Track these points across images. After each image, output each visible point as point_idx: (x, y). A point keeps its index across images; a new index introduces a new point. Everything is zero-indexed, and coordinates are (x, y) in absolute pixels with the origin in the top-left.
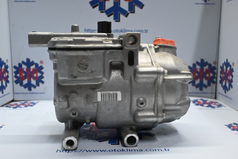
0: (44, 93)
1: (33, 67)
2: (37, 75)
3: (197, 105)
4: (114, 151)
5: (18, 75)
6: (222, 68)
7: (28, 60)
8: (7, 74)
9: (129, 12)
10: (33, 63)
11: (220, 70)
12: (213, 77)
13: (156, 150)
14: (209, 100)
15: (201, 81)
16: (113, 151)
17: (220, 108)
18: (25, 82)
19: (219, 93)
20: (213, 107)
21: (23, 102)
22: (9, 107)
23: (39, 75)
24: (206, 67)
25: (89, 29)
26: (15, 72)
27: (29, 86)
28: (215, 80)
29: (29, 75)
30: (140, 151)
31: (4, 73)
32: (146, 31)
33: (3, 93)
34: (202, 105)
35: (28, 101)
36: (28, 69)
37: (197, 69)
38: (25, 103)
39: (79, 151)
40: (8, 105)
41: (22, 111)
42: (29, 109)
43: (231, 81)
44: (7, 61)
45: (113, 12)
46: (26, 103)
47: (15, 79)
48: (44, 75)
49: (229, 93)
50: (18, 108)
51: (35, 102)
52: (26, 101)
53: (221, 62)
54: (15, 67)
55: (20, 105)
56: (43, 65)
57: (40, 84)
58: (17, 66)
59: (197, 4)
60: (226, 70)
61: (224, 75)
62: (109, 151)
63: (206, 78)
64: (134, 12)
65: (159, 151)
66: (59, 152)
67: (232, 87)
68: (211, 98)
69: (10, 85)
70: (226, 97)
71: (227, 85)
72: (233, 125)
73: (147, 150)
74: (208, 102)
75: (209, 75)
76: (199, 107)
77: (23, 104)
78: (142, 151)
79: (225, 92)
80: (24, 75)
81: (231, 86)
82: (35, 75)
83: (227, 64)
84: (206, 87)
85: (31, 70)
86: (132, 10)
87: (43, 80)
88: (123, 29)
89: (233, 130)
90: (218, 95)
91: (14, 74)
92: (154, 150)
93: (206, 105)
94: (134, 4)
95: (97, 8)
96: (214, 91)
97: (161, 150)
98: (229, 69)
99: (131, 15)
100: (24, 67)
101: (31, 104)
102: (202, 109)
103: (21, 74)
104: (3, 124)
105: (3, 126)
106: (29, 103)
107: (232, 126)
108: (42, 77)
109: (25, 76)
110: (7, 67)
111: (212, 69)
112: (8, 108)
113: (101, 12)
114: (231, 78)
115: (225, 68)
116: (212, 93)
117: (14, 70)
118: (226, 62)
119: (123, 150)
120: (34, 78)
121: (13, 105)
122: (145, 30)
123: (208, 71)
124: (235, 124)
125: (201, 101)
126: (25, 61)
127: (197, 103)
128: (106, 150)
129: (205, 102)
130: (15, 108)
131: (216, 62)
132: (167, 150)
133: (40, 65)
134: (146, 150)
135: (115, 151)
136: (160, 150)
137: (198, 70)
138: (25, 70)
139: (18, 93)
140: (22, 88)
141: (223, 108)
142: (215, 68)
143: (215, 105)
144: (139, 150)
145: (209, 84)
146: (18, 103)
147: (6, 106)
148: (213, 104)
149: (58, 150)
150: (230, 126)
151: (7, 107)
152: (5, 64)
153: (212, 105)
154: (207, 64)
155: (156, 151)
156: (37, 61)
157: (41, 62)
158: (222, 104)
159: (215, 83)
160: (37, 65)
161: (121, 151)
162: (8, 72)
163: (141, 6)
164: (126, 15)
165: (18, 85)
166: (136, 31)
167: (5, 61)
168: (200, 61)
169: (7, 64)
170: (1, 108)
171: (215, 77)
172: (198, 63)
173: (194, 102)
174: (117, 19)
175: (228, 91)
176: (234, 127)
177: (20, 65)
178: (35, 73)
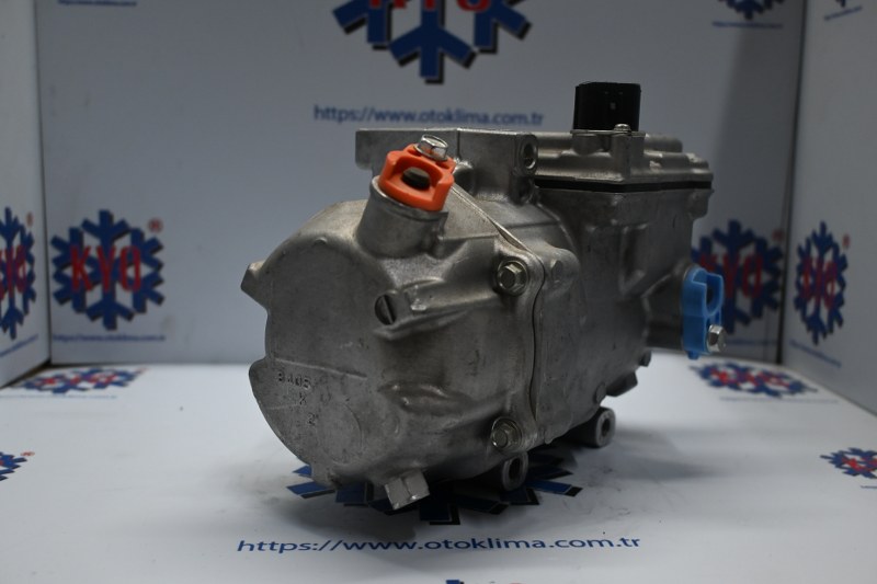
0: (162, 338)
1: (123, 243)
2: (137, 271)
3: (718, 384)
4: (443, 545)
5: (68, 272)
6: (804, 254)
7: (105, 216)
8: (27, 267)
9: (476, 49)
10: (123, 228)
11: (795, 260)
12: (773, 286)
13: (593, 543)
14: (757, 368)
15: (731, 302)
16: (439, 546)
17: (798, 396)
18: (94, 296)
19: (794, 344)
20: (775, 394)
21: (85, 370)
22: (40, 388)
23: (145, 270)
24: (748, 251)
25: (331, 106)
26: (57, 261)
27: (108, 312)
28: (777, 296)
29: (108, 270)
30: (534, 545)
31: (18, 263)
32: (537, 119)
33: (13, 335)
34: (734, 386)
35: (105, 368)
36: (106, 249)
37: (715, 257)
38: (92, 372)
39: (318, 547)
40: (31, 380)
41: (86, 401)
42: (113, 397)
43: (836, 302)
45: (419, 49)
46: (97, 375)
47: (55, 286)
48: (164, 273)
49: (828, 344)
50: (71, 392)
51: (131, 369)
52: (96, 367)
53: (803, 230)
54: (57, 242)
55: (77, 381)
56: (162, 237)
57: (150, 305)
58: (65, 236)
59: (718, 24)
60: (821, 260)
61: (811, 280)
62: (427, 545)
63: (748, 290)
64: (494, 51)
65: (602, 545)
66: (246, 548)
67: (841, 322)
68: (764, 360)
69: (37, 308)
70: (820, 355)
71: (824, 314)
72: (850, 457)
73: (561, 544)
74: (754, 373)
75: (758, 278)
76: (725, 391)
77: (86, 377)
78: (543, 545)
79: (816, 340)
80: (88, 270)
81: (836, 317)
82: (131, 272)
83: (823, 240)
84: (746, 320)
85: (117, 254)
86: (487, 43)
87: (160, 289)
88: (453, 110)
89: (853, 472)
90: (790, 352)
91: (52, 269)
92: (584, 544)
93: (749, 385)
94: (494, 20)
95: (362, 32)
96: (774, 336)
97: (611, 545)
98: (829, 257)
99: (482, 60)
100: (91, 242)
101: (117, 379)
102: (734, 399)
103: (78, 269)
104: (28, 451)
105: (27, 457)
106: (110, 374)
107: (847, 461)
108: (155, 279)
109: (92, 275)
110: (28, 242)
111: (769, 257)
112: (34, 392)
113: (376, 48)
114: (837, 289)
115: (815, 253)
116: (765, 343)
117: (54, 253)
118: (818, 231)
119: (477, 542)
120: (127, 284)
121: (51, 381)
122: (534, 116)
123: (754, 265)
124: (856, 452)
125: (730, 371)
126: (95, 220)
127: (715, 377)
128: (414, 544)
130: (61, 391)
131: (784, 234)
132: (630, 543)
133: (148, 235)
134: (557, 543)
135: (447, 547)
136: (604, 543)
137: (720, 261)
138: (93, 253)
139: (64, 338)
140: (83, 318)
141: (808, 395)
142: (778, 254)
143: (780, 383)
144: (531, 544)
145: (757, 312)
146: (69, 374)
147: (23, 382)
148: (774, 380)
149: (242, 544)
150: (838, 460)
151: (29, 386)
152: (22, 229)
153: (772, 386)
154: (749, 237)
155: (591, 545)
156: (138, 221)
157: (155, 225)
158: (805, 381)
159: (779, 306)
160: (137, 235)
161: (468, 545)
162: (31, 260)
163: (521, 28)
164: (467, 59)
165: (68, 306)
166: (499, 119)
167: (22, 220)
168: (724, 229)
169: (28, 230)
170: (8, 391)
171: (777, 285)
172: (717, 235)
173: (706, 373)
174: (433, 74)
175: (825, 335)
176: (853, 462)
177: (75, 234)
178: (130, 264)
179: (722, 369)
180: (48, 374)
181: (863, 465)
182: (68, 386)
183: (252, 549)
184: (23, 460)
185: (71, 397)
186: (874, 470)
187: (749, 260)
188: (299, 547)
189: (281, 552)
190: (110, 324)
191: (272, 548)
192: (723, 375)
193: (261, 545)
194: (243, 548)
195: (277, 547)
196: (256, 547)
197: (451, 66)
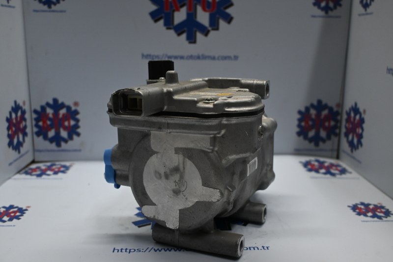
0: (80, 151)
1: (63, 111)
2: (69, 123)
3: (310, 170)
5: (41, 124)
6: (348, 114)
7: (55, 100)
8: (24, 123)
9: (210, 29)
10: (62, 106)
11: (345, 116)
12: (335, 127)
14: (328, 161)
15: (317, 133)
17: (343, 176)
18: (51, 133)
19: (344, 152)
20: (333, 175)
21: (49, 164)
22: (30, 174)
23: (72, 123)
24: (325, 112)
25: (149, 54)
26: (36, 119)
27: (57, 140)
28: (337, 131)
29: (57, 123)
31: (20, 122)
32: (236, 58)
33: (19, 152)
34: (317, 171)
35: (57, 163)
36: (56, 114)
37: (311, 115)
38: (52, 166)
39: (144, 250)
40: (27, 169)
41: (50, 181)
42: (61, 179)
43: (360, 137)
44: (24, 103)
45: (186, 29)
46: (54, 167)
47: (35, 130)
48: (80, 124)
49: (356, 153)
50: (44, 176)
51: (67, 164)
52: (53, 162)
53: (348, 105)
54: (35, 112)
55: (46, 170)
56: (79, 109)
57: (75, 137)
58: (39, 109)
59: (314, 16)
60: (355, 118)
61: (351, 126)
63: (325, 129)
64: (217, 29)
65: (254, 249)
66: (116, 251)
67: (362, 145)
68: (331, 157)
69: (28, 140)
70: (353, 158)
71: (355, 141)
72: (359, 206)
74: (326, 164)
75: (329, 124)
76: (313, 174)
77: (49, 168)
80: (49, 123)
81: (360, 143)
82: (66, 123)
83: (356, 110)
84: (324, 141)
85: (61, 116)
86: (215, 25)
87: (79, 130)
88: (200, 54)
89: (359, 214)
90: (342, 155)
91: (34, 123)
93: (323, 171)
94: (218, 16)
95: (162, 22)
96: (336, 147)
98: (358, 117)
99: (213, 33)
100: (50, 111)
101: (62, 169)
102: (316, 178)
103: (44, 122)
104: (28, 205)
105: (28, 209)
106: (59, 166)
107: (358, 208)
108: (77, 126)
109: (51, 125)
110: (24, 113)
111: (334, 115)
112: (28, 177)
113: (168, 28)
114: (360, 131)
115: (352, 115)
116: (332, 150)
117: (34, 116)
118: (354, 106)
120: (65, 128)
121: (35, 170)
122: (235, 56)
123: (327, 118)
124: (362, 204)
125: (316, 164)
126: (51, 102)
127: (309, 167)
128: (181, 249)
129: (322, 165)
130: (39, 176)
131: (340, 105)
133: (73, 108)
137: (313, 116)
138: (51, 116)
139: (40, 151)
140: (47, 143)
141: (347, 175)
142: (337, 113)
143: (337, 170)
145: (329, 138)
147: (24, 171)
148: (334, 168)
149: (114, 249)
150: (354, 208)
151: (27, 173)
152: (21, 108)
153: (333, 171)
154: (326, 107)
155: (250, 249)
156: (69, 102)
157: (76, 104)
158: (348, 168)
159: (338, 135)
160: (69, 108)
163: (229, 19)
164: (206, 32)
165: (41, 138)
166: (220, 58)
167: (21, 104)
168: (315, 103)
169: (24, 108)
170: (18, 176)
171: (337, 126)
172: (312, 106)
173: (306, 165)
174: (192, 39)
175: (355, 150)
176: (360, 209)
177: (43, 108)
178: (66, 120)
179: (313, 163)
180: (34, 166)
181: (364, 210)
182: (43, 173)
183: (118, 252)
184: (26, 210)
185: (44, 179)
186: (368, 212)
187: (326, 116)
188: (136, 251)
189: (129, 253)
190: (59, 145)
191: (126, 251)
192: (313, 165)
193: (122, 249)
194: (115, 251)
195: (128, 251)
196: (120, 251)
197: (199, 36)
